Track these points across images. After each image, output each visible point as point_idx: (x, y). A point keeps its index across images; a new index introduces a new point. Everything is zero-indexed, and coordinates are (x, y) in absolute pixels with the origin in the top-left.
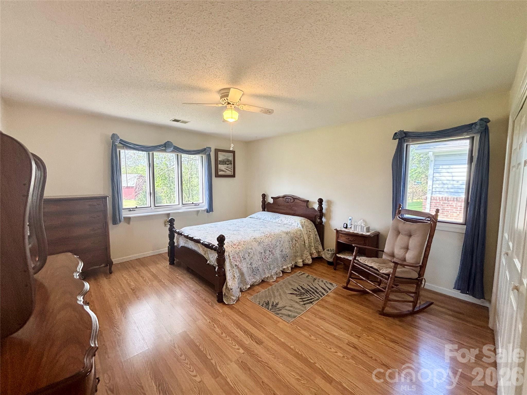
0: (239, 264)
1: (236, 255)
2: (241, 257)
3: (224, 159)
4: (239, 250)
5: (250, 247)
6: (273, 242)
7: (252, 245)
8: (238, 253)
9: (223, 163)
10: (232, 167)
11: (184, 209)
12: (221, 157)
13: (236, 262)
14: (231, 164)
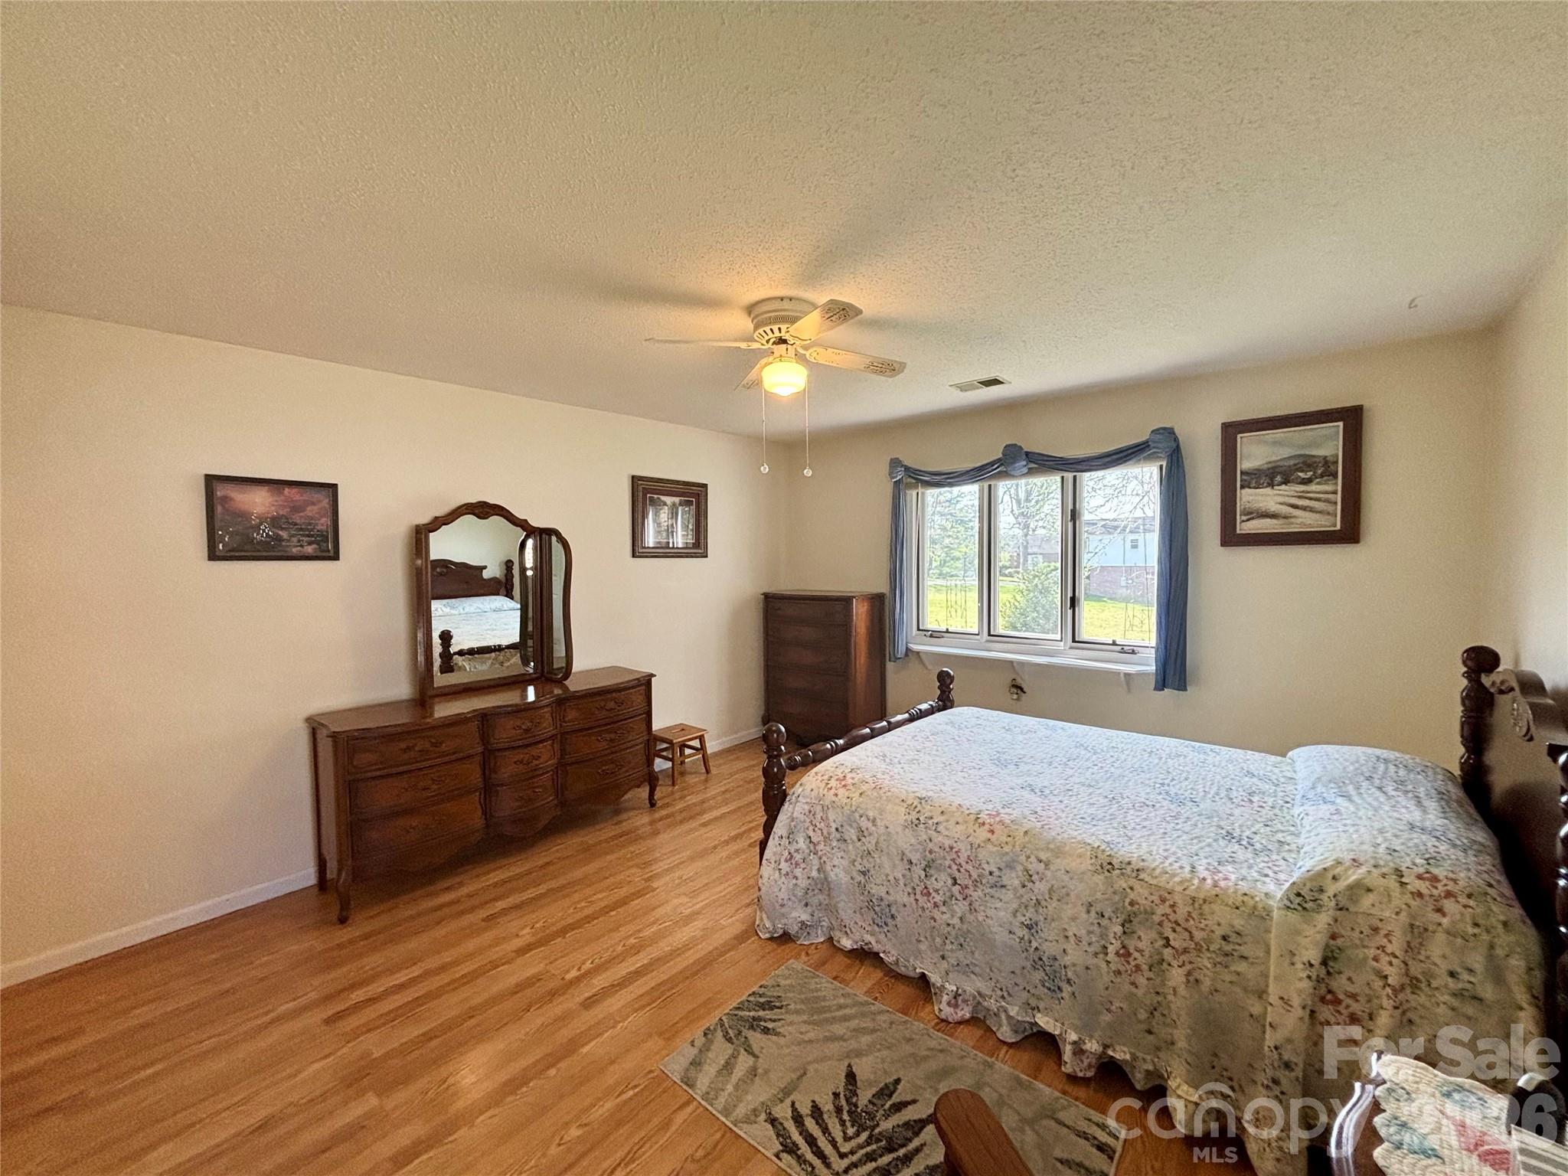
0: (819, 843)
1: (819, 808)
2: (834, 826)
3: (1274, 458)
4: (834, 798)
5: (871, 814)
6: (982, 854)
7: (881, 811)
8: (825, 808)
9: (1272, 479)
10: (1335, 492)
11: (1073, 659)
12: (1254, 453)
13: (814, 830)
14: (1335, 476)
